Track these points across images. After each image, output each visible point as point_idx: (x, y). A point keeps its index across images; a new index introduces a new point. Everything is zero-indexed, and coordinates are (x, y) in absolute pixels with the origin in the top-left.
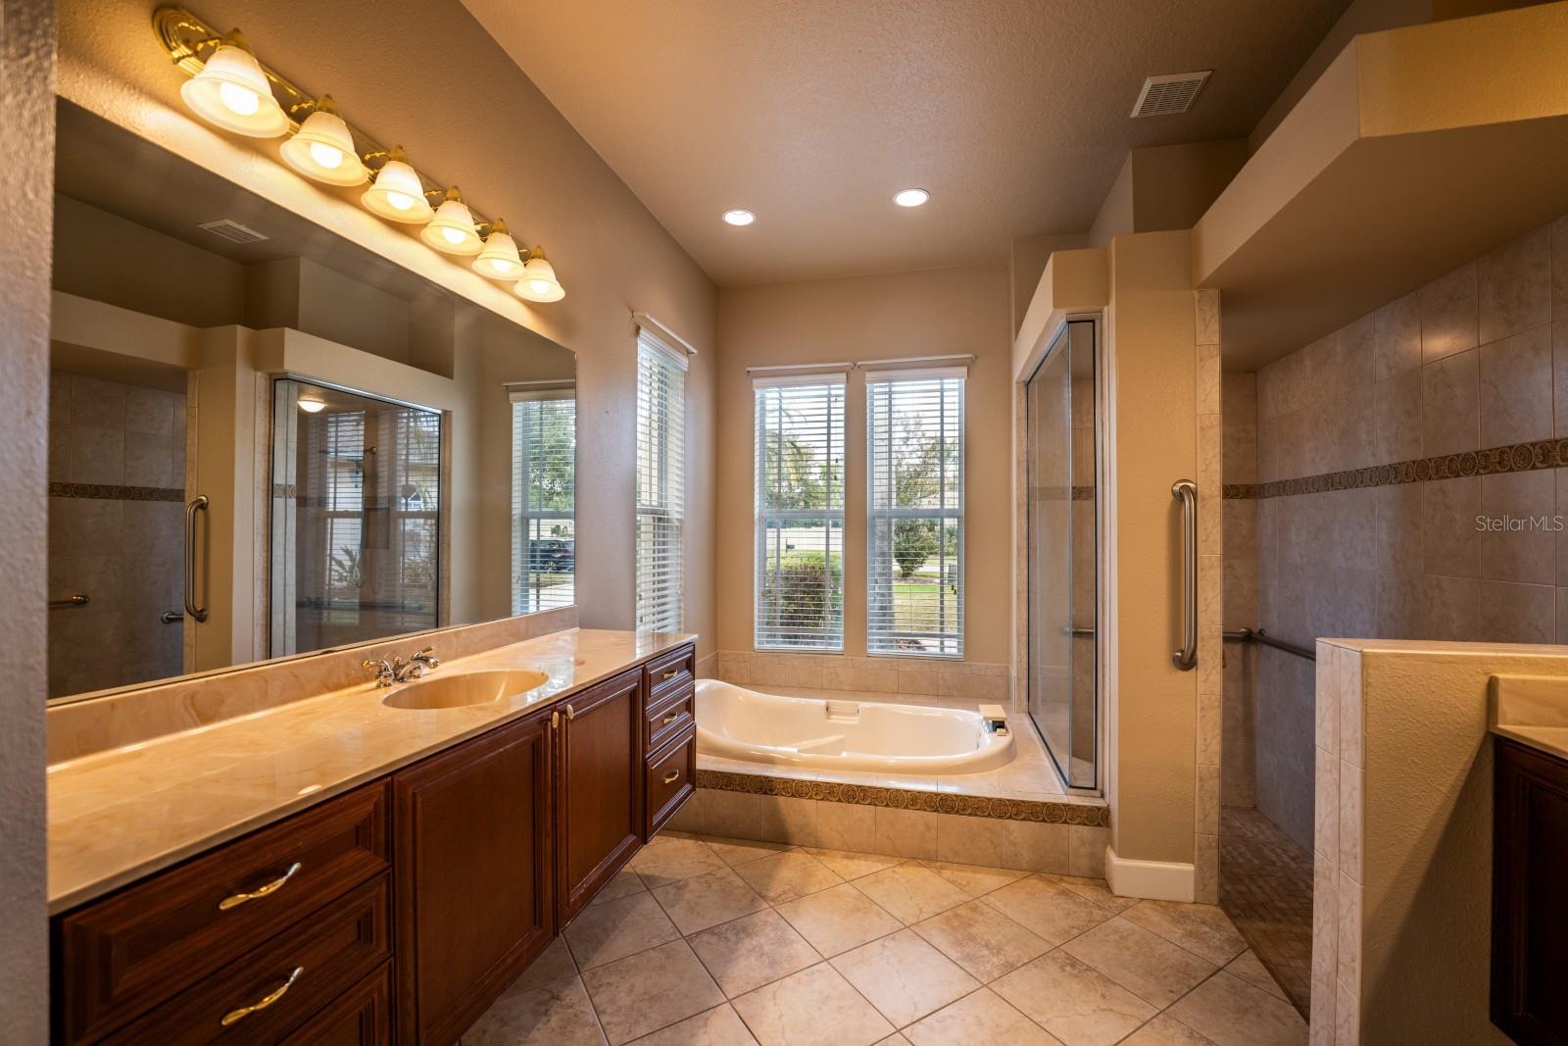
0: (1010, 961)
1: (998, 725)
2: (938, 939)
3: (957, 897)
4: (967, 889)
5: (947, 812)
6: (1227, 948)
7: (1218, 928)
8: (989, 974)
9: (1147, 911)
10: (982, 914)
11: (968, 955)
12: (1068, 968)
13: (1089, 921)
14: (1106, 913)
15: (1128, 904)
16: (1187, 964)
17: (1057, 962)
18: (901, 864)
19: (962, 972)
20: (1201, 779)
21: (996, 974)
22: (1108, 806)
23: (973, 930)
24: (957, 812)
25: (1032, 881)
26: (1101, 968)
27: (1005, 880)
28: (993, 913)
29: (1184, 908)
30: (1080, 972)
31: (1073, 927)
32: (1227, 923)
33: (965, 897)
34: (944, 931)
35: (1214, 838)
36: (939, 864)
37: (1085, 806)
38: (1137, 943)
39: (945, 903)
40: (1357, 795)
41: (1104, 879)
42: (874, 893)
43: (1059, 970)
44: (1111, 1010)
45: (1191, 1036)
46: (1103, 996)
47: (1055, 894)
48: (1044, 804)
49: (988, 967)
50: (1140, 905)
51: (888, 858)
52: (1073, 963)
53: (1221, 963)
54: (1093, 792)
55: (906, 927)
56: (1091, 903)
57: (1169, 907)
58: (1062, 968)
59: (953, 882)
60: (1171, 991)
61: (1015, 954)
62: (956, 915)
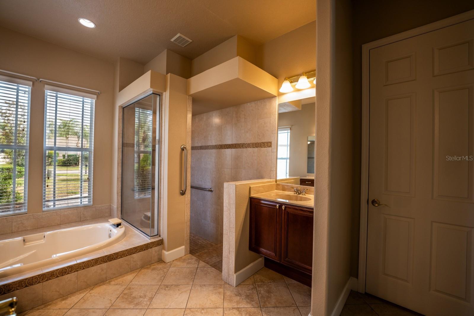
0: (150, 297)
1: (118, 225)
2: (123, 305)
3: (121, 289)
4: (123, 284)
5: (110, 261)
6: (196, 262)
7: (192, 259)
8: (146, 304)
9: (176, 263)
10: (133, 289)
11: (136, 303)
12: (167, 289)
13: (164, 273)
14: (167, 269)
15: (171, 263)
16: (191, 271)
17: (163, 289)
18: (92, 289)
19: (138, 310)
20: (186, 223)
21: (148, 303)
22: (163, 238)
23: (133, 295)
24: (115, 259)
25: (143, 271)
26: (174, 283)
27: (133, 275)
28: (136, 286)
29: (183, 258)
30: (170, 288)
31: (161, 277)
32: (193, 257)
33: (124, 287)
34: (123, 302)
35: (188, 237)
36: (108, 281)
37: (156, 241)
38: (178, 272)
39: (118, 293)
40: (234, 215)
41: (162, 260)
42: (85, 306)
43: (164, 291)
44: (182, 292)
45: (201, 286)
46: (179, 290)
47: (151, 271)
48: (144, 245)
49: (145, 303)
50: (174, 262)
51: (84, 290)
52: (167, 286)
53: (197, 266)
54: (157, 236)
55: (108, 309)
56: (162, 268)
57: (180, 259)
58: (165, 290)
59: (117, 284)
60: (192, 279)
61: (150, 294)
62: (125, 294)
